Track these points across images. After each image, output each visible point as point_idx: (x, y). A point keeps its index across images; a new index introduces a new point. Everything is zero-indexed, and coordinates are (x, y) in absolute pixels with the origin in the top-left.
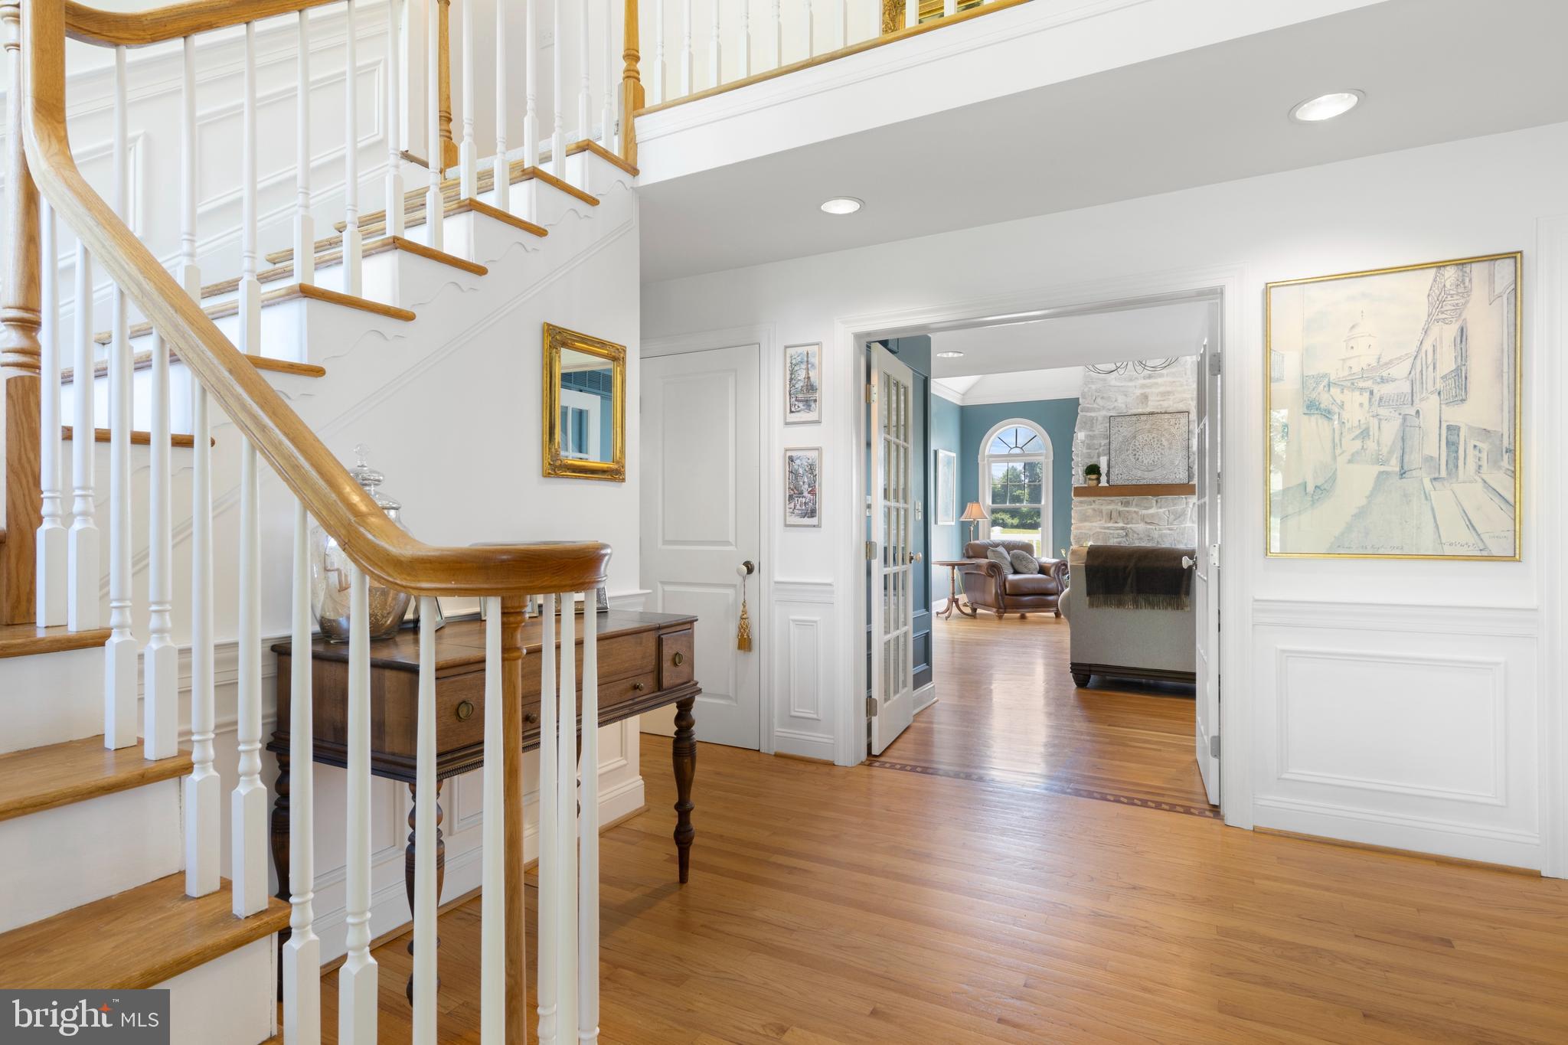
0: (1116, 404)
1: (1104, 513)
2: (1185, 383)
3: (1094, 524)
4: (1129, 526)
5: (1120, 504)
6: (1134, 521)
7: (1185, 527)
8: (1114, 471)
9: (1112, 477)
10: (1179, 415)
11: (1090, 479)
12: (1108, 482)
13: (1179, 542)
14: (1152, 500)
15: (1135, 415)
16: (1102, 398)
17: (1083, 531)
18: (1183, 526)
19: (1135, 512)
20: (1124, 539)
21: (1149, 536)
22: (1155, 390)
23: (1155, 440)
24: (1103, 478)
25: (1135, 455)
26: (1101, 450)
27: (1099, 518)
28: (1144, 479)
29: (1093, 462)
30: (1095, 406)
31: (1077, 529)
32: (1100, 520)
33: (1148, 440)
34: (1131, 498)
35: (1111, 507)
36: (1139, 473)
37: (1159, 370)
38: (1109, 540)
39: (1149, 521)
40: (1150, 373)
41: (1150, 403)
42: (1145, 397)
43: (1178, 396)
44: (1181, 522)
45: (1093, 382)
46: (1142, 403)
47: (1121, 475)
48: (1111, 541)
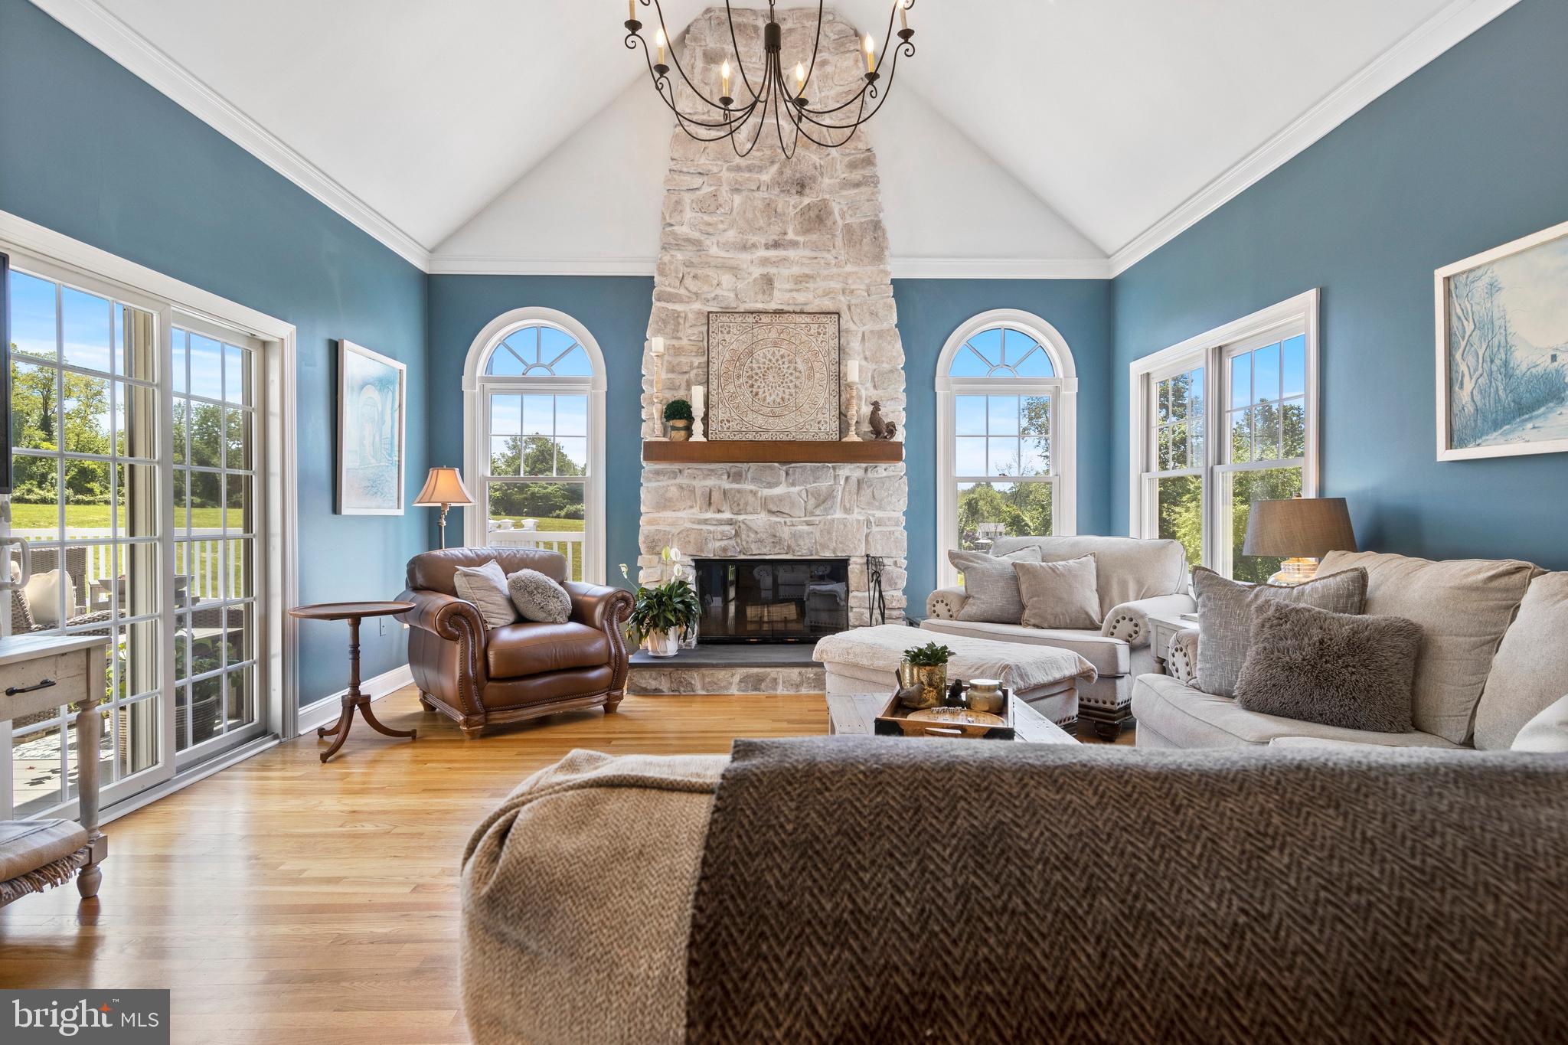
0: (718, 292)
1: (698, 493)
2: (833, 262)
3: (680, 514)
4: (741, 518)
5: (726, 477)
6: (749, 509)
7: (834, 520)
8: (717, 414)
9: (713, 426)
10: (823, 319)
11: (674, 428)
12: (706, 434)
13: (824, 546)
14: (780, 469)
15: (752, 313)
16: (695, 277)
17: (660, 527)
18: (829, 517)
19: (751, 491)
20: (732, 542)
21: (775, 536)
22: (785, 272)
23: (786, 360)
24: (698, 427)
25: (752, 386)
26: (693, 373)
27: (689, 503)
28: (768, 430)
29: (680, 395)
30: (682, 291)
31: (650, 522)
32: (691, 507)
33: (774, 360)
34: (745, 466)
35: (710, 482)
36: (760, 421)
37: (791, 236)
38: (706, 544)
39: (775, 509)
40: (776, 238)
41: (776, 293)
42: (768, 281)
43: (822, 285)
44: (827, 511)
45: (678, 247)
46: (764, 292)
47: (729, 421)
48: (710, 545)
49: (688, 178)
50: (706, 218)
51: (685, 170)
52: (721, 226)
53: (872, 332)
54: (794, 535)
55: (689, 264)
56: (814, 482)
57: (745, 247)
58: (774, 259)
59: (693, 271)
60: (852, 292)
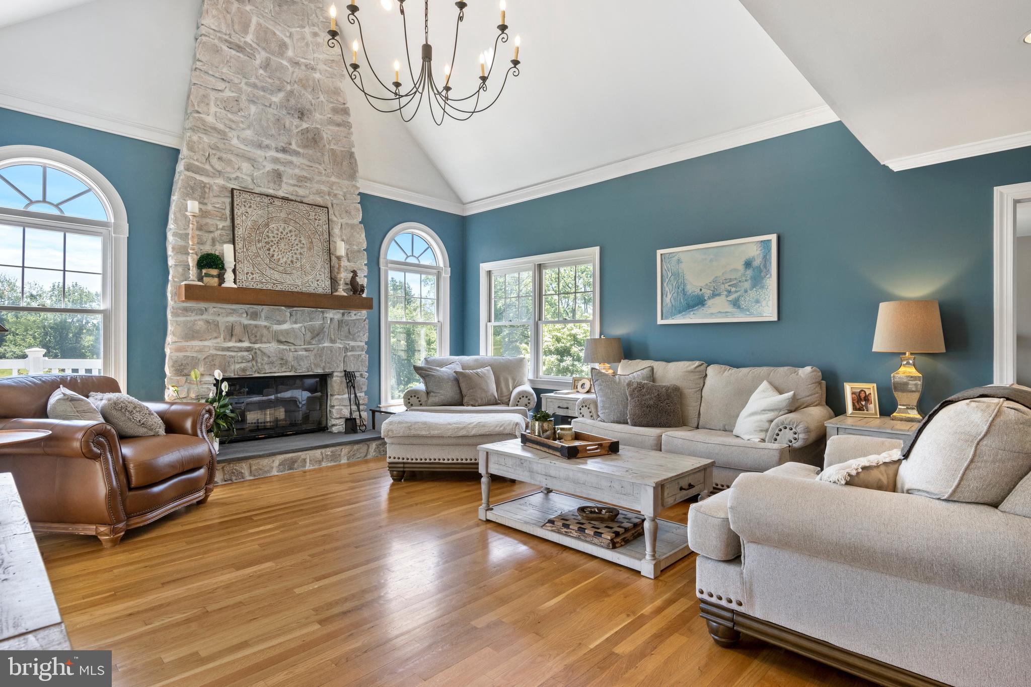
0: (239, 174)
1: (222, 328)
2: (323, 172)
3: (206, 343)
4: (257, 346)
5: (245, 315)
6: (264, 339)
7: (324, 348)
8: (244, 268)
9: (240, 276)
10: (318, 210)
11: (207, 275)
12: (235, 283)
14: (287, 312)
15: (267, 196)
16: (220, 159)
17: (188, 354)
18: (320, 345)
19: (265, 327)
20: (250, 364)
21: (282, 359)
22: (290, 171)
24: (229, 276)
25: (269, 250)
26: (221, 235)
27: (214, 335)
28: (282, 283)
30: (207, 167)
31: (174, 350)
32: (216, 338)
33: (284, 233)
34: (260, 307)
35: (232, 319)
36: (277, 276)
37: (294, 146)
38: (229, 366)
39: (284, 340)
40: (284, 145)
41: (284, 185)
42: (278, 176)
43: (316, 186)
44: (320, 342)
45: (205, 131)
46: (275, 183)
47: (252, 274)
48: (232, 367)
49: (211, 79)
50: (230, 115)
51: (211, 72)
52: (241, 125)
53: (347, 224)
54: (297, 359)
55: (215, 148)
56: (310, 321)
57: (260, 146)
58: (282, 160)
59: (219, 154)
60: (335, 195)
